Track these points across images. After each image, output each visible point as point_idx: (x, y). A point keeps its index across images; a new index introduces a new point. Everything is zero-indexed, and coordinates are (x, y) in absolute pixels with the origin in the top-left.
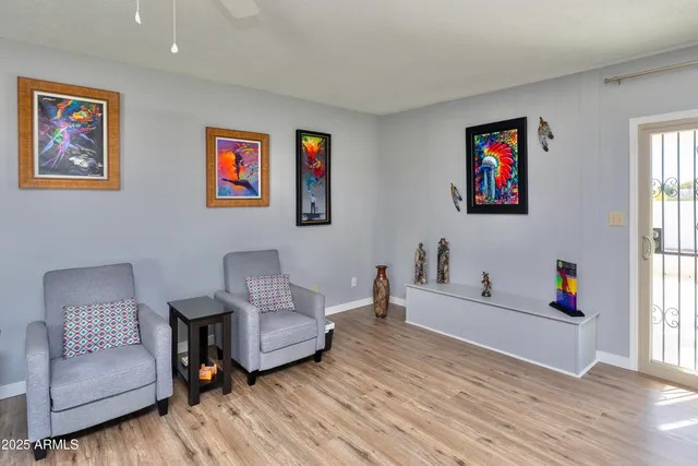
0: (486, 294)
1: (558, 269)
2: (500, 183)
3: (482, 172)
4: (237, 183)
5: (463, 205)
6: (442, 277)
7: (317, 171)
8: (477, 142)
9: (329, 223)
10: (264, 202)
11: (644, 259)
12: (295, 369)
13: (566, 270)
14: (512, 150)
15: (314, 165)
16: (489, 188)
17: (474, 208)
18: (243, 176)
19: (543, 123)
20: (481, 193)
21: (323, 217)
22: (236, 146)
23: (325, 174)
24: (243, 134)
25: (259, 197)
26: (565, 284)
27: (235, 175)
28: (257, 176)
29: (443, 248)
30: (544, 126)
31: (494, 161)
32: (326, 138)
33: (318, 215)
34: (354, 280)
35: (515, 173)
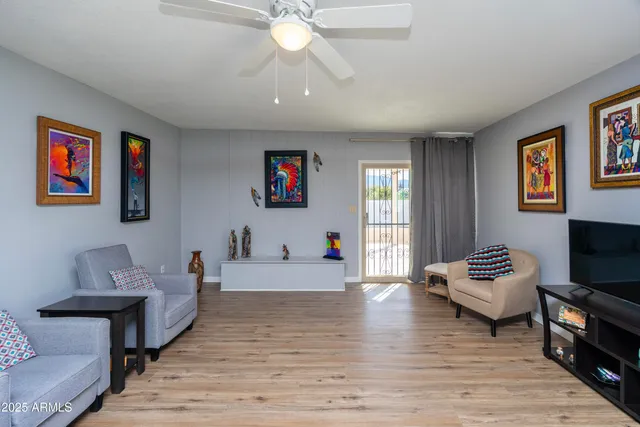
0: (286, 258)
1: (328, 237)
2: (290, 189)
3: (276, 182)
4: (69, 179)
5: (262, 202)
6: (247, 253)
7: (139, 171)
8: (273, 161)
9: (148, 218)
10: (94, 200)
11: (364, 227)
12: (181, 339)
13: (333, 237)
14: (297, 169)
15: (135, 166)
16: (282, 192)
17: (269, 204)
18: (75, 172)
19: (316, 156)
20: (275, 194)
21: (143, 213)
22: (68, 141)
23: (145, 174)
24: (77, 129)
25: (90, 194)
26: (333, 244)
27: (67, 171)
28: (88, 173)
29: (247, 232)
30: (316, 157)
31: (285, 174)
32: (146, 142)
33: (139, 212)
34: (162, 267)
35: (299, 183)
